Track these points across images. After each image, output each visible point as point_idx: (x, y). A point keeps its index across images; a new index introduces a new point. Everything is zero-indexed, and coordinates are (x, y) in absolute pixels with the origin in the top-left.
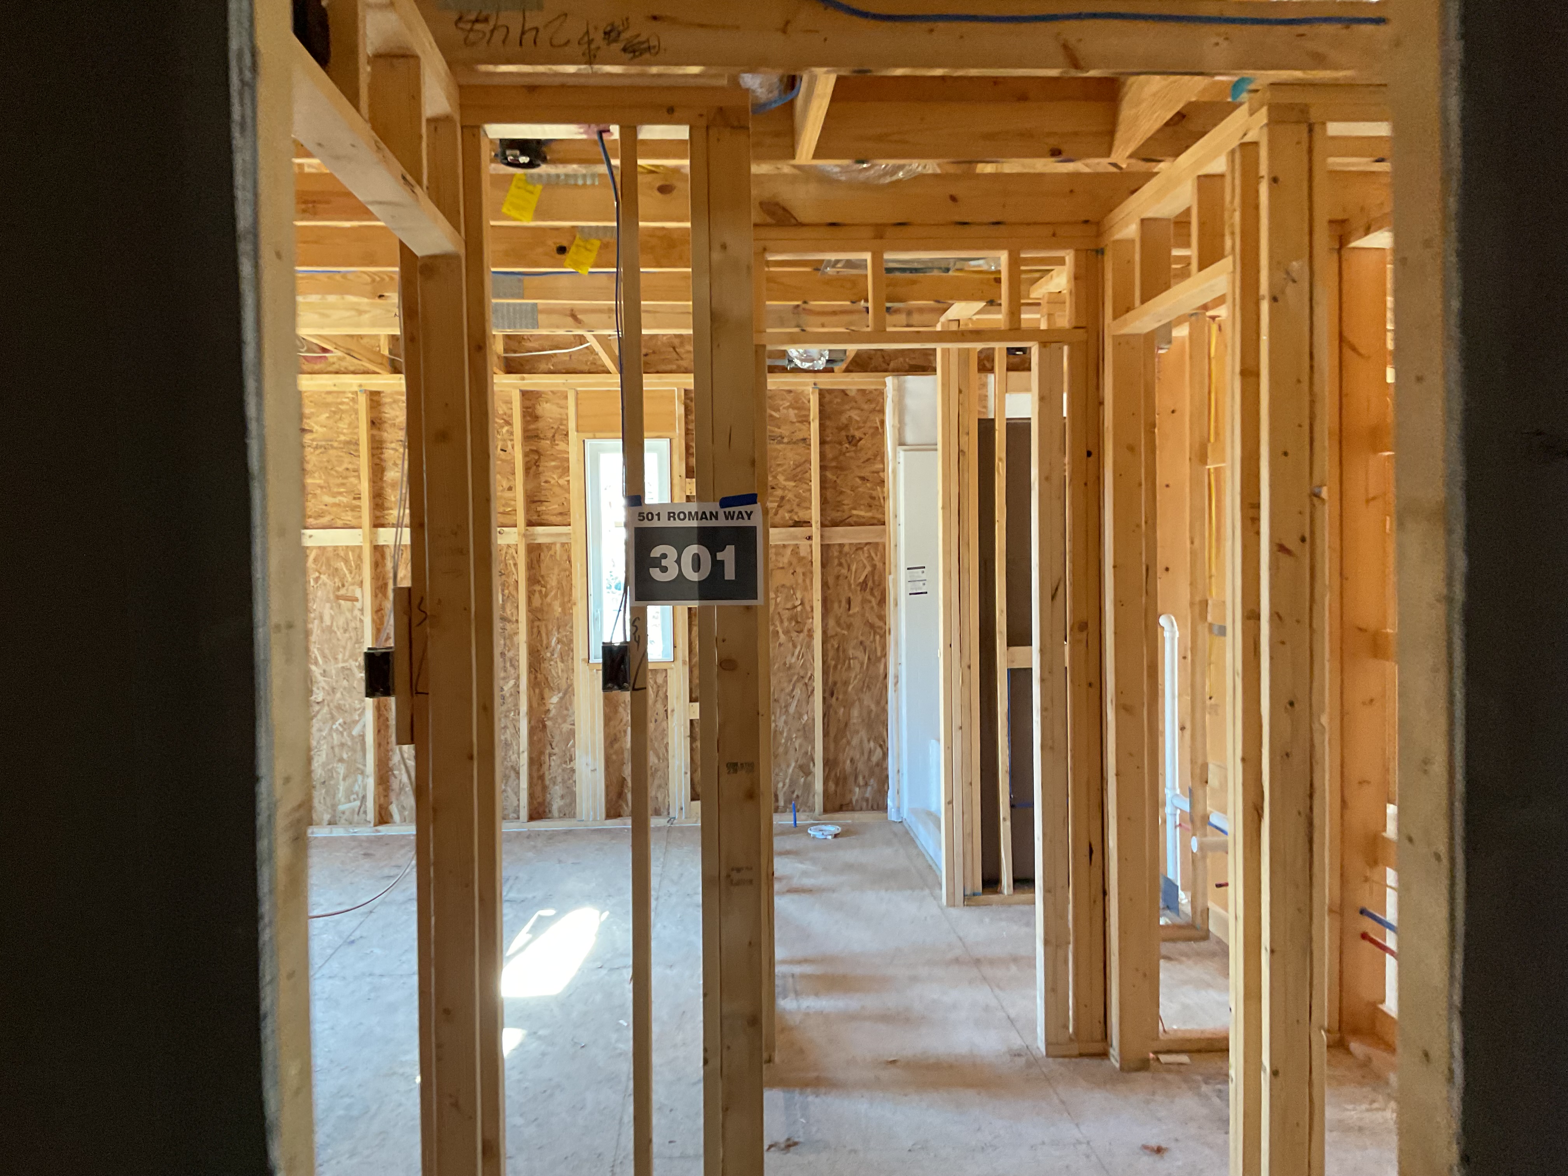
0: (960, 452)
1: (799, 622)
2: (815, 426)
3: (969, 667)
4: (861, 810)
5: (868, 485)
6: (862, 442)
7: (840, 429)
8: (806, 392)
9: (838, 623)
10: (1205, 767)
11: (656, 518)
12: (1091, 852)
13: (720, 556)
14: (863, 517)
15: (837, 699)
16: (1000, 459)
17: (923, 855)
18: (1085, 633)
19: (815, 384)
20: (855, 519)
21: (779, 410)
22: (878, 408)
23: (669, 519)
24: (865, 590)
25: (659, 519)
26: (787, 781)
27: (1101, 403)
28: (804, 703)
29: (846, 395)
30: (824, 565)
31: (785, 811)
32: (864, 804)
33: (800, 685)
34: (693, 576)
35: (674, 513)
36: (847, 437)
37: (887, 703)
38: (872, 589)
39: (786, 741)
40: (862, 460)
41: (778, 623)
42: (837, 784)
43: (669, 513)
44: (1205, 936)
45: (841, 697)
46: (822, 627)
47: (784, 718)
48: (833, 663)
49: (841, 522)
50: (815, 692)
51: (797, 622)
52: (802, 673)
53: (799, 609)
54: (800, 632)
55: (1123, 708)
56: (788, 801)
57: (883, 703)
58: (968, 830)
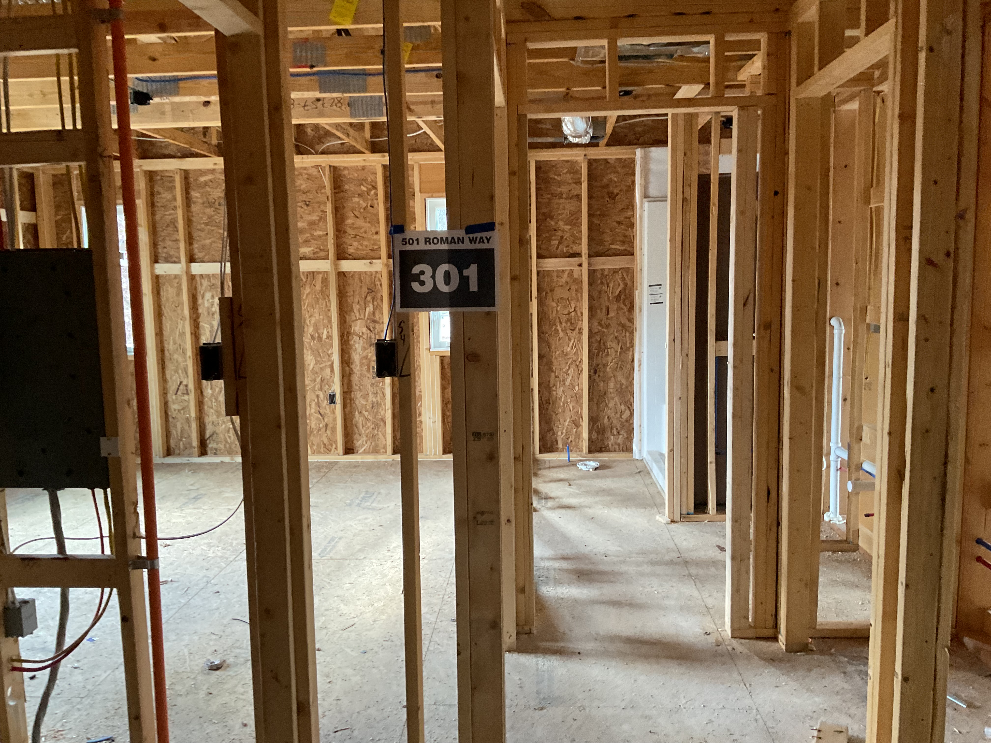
0: (684, 200)
1: (573, 324)
2: (585, 186)
3: (687, 355)
4: (615, 451)
5: (623, 227)
6: (619, 197)
7: (603, 187)
8: (579, 161)
9: (600, 324)
10: (860, 429)
11: (415, 242)
12: (769, 493)
13: (466, 273)
14: (619, 250)
15: (599, 376)
16: (714, 204)
17: (655, 484)
18: (768, 332)
19: (585, 155)
20: (612, 251)
21: (560, 175)
22: (630, 172)
23: (426, 244)
24: (619, 301)
25: (418, 243)
26: (564, 431)
27: (787, 153)
28: (576, 378)
29: (608, 163)
30: (590, 284)
31: (562, 451)
32: (617, 447)
33: (573, 366)
34: (444, 288)
35: (430, 239)
36: (608, 193)
37: (633, 379)
38: (624, 300)
39: (564, 404)
40: (618, 210)
41: (558, 324)
42: (598, 433)
43: (426, 239)
44: (856, 548)
45: (601, 374)
46: (589, 327)
47: (562, 389)
48: (596, 351)
49: (604, 253)
50: (584, 371)
51: (571, 323)
52: (574, 359)
53: (573, 314)
54: (573, 330)
55: (796, 387)
56: (565, 444)
57: (630, 379)
58: (685, 470)
